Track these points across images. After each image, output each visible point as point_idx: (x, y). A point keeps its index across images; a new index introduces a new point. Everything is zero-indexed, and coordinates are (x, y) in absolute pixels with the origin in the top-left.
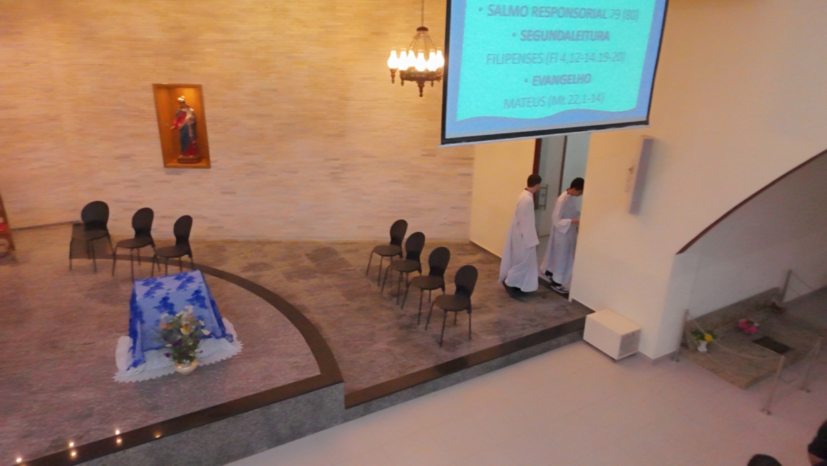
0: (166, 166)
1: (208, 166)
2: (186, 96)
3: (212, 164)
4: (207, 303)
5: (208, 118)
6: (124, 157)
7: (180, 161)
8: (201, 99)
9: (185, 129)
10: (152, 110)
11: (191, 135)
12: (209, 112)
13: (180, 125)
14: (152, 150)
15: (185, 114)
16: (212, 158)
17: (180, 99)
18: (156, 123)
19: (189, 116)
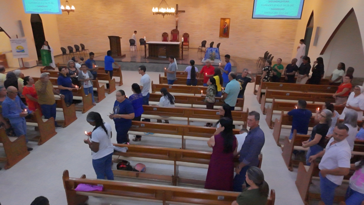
0: (220, 37)
1: (228, 38)
2: (227, 21)
3: (229, 37)
4: (218, 52)
5: (230, 26)
6: (212, 34)
7: (223, 36)
8: (230, 21)
9: (225, 29)
10: (219, 24)
11: (226, 30)
12: (231, 25)
13: (224, 28)
14: (218, 33)
15: (226, 25)
16: (229, 36)
17: (226, 22)
18: (219, 27)
19: (227, 25)
